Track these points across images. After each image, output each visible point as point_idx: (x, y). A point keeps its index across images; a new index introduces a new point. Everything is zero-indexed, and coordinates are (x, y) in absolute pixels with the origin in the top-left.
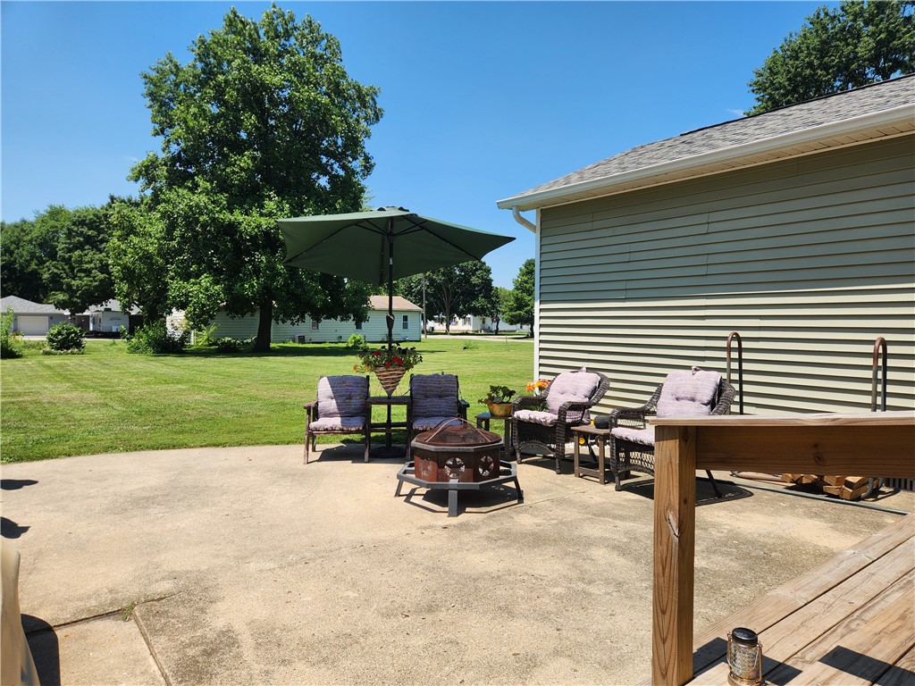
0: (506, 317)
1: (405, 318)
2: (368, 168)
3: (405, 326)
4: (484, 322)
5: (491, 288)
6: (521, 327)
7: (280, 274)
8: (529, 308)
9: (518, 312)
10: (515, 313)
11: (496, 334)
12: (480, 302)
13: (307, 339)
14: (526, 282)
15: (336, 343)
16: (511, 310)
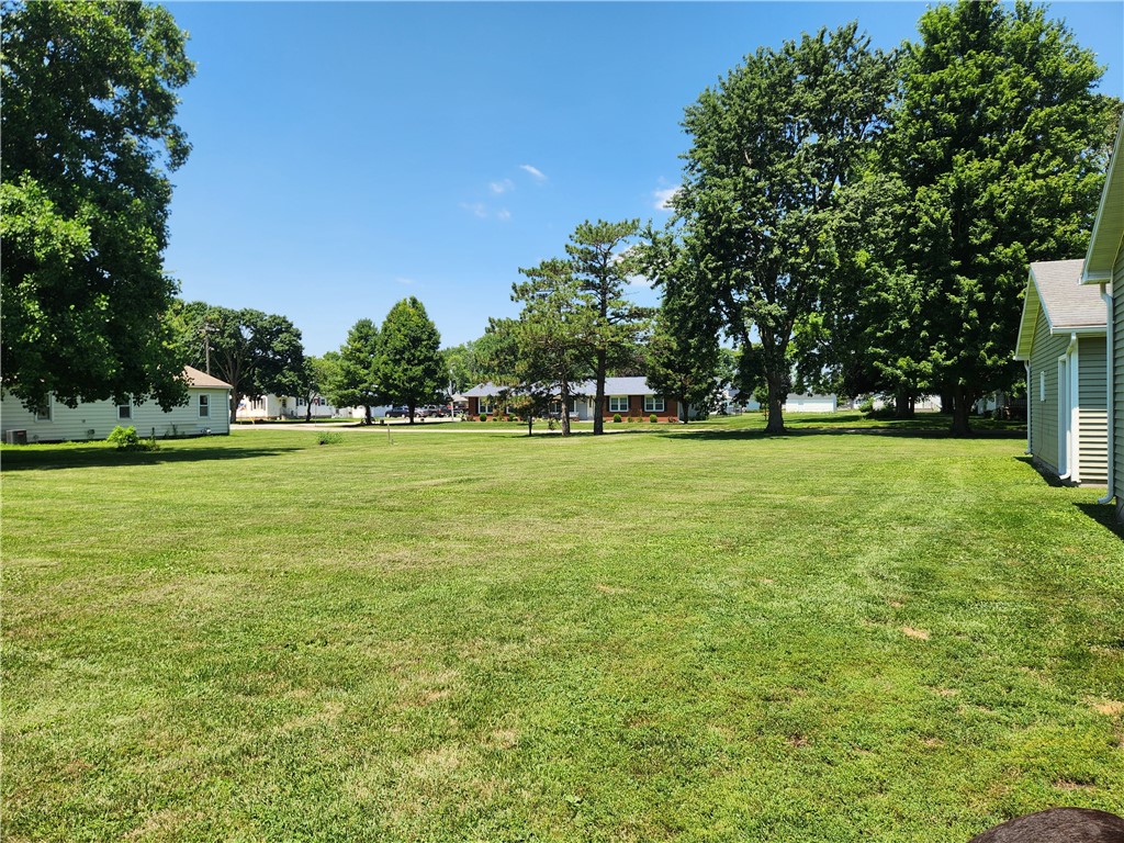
0: (334, 397)
1: (203, 400)
2: (179, 154)
3: (204, 412)
4: (284, 405)
5: (301, 359)
6: (337, 412)
7: (33, 320)
8: (366, 385)
9: (351, 390)
10: (346, 392)
11: (308, 422)
12: (289, 377)
13: (29, 437)
14: (359, 350)
15: (85, 441)
16: (339, 387)
